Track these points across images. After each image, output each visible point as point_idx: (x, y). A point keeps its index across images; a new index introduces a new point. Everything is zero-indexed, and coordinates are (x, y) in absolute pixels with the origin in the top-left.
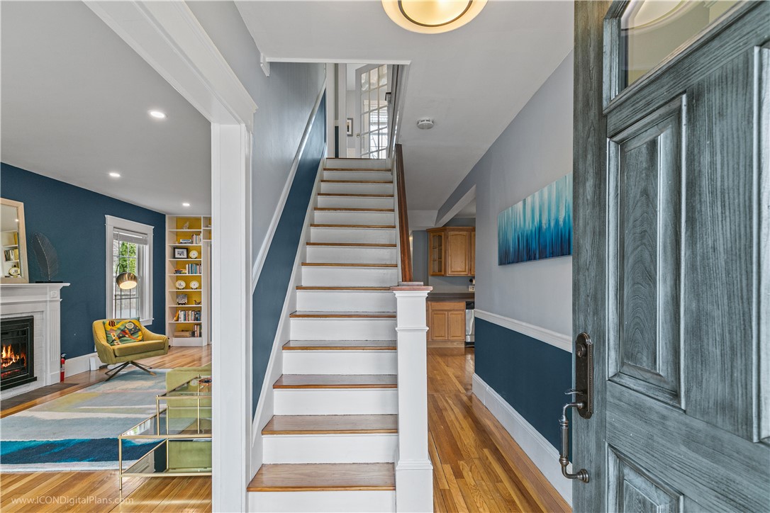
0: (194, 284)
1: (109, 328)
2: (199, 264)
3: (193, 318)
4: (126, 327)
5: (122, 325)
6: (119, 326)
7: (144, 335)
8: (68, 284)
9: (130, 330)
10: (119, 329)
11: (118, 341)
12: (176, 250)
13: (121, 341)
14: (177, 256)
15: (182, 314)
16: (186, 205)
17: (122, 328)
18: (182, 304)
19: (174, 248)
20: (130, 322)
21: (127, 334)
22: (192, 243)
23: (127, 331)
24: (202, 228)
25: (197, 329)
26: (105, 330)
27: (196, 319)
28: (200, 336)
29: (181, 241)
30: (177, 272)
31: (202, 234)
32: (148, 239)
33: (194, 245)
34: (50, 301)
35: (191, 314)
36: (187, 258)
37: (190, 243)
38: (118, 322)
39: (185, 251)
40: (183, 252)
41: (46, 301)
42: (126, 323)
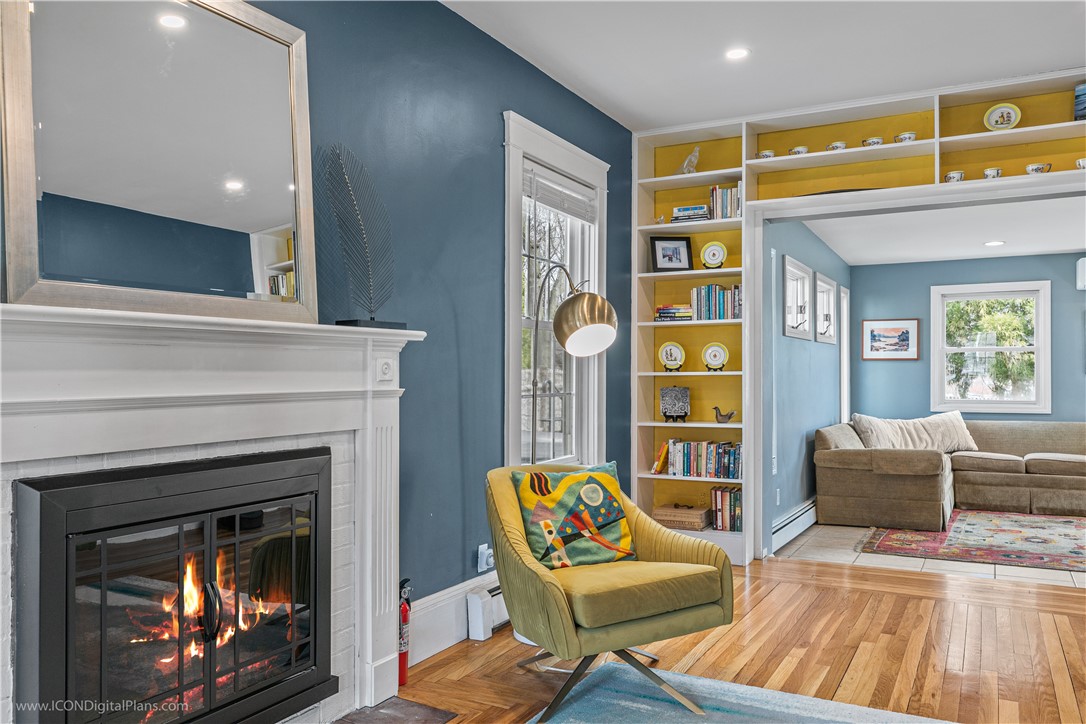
0: (715, 355)
1: (532, 499)
2: (734, 283)
3: (712, 467)
4: (579, 499)
5: (570, 491)
6: (559, 493)
7: (635, 532)
8: (420, 335)
9: (595, 512)
10: (561, 504)
11: (561, 551)
12: (659, 245)
13: (571, 553)
14: (662, 262)
15: (677, 452)
16: (737, 54)
17: (571, 502)
18: (675, 419)
19: (653, 239)
20: (591, 480)
21: (585, 525)
22: (711, 214)
23: (586, 516)
24: (745, 162)
25: (723, 503)
26: (522, 509)
27: (725, 470)
28: (735, 525)
29: (676, 212)
30: (663, 313)
31: (743, 184)
32: (597, 203)
33: (718, 220)
34: (377, 394)
35: (707, 453)
36: (691, 267)
37: (703, 217)
38: (557, 480)
39: (682, 246)
40: (676, 251)
41: (363, 395)
42: (580, 484)
